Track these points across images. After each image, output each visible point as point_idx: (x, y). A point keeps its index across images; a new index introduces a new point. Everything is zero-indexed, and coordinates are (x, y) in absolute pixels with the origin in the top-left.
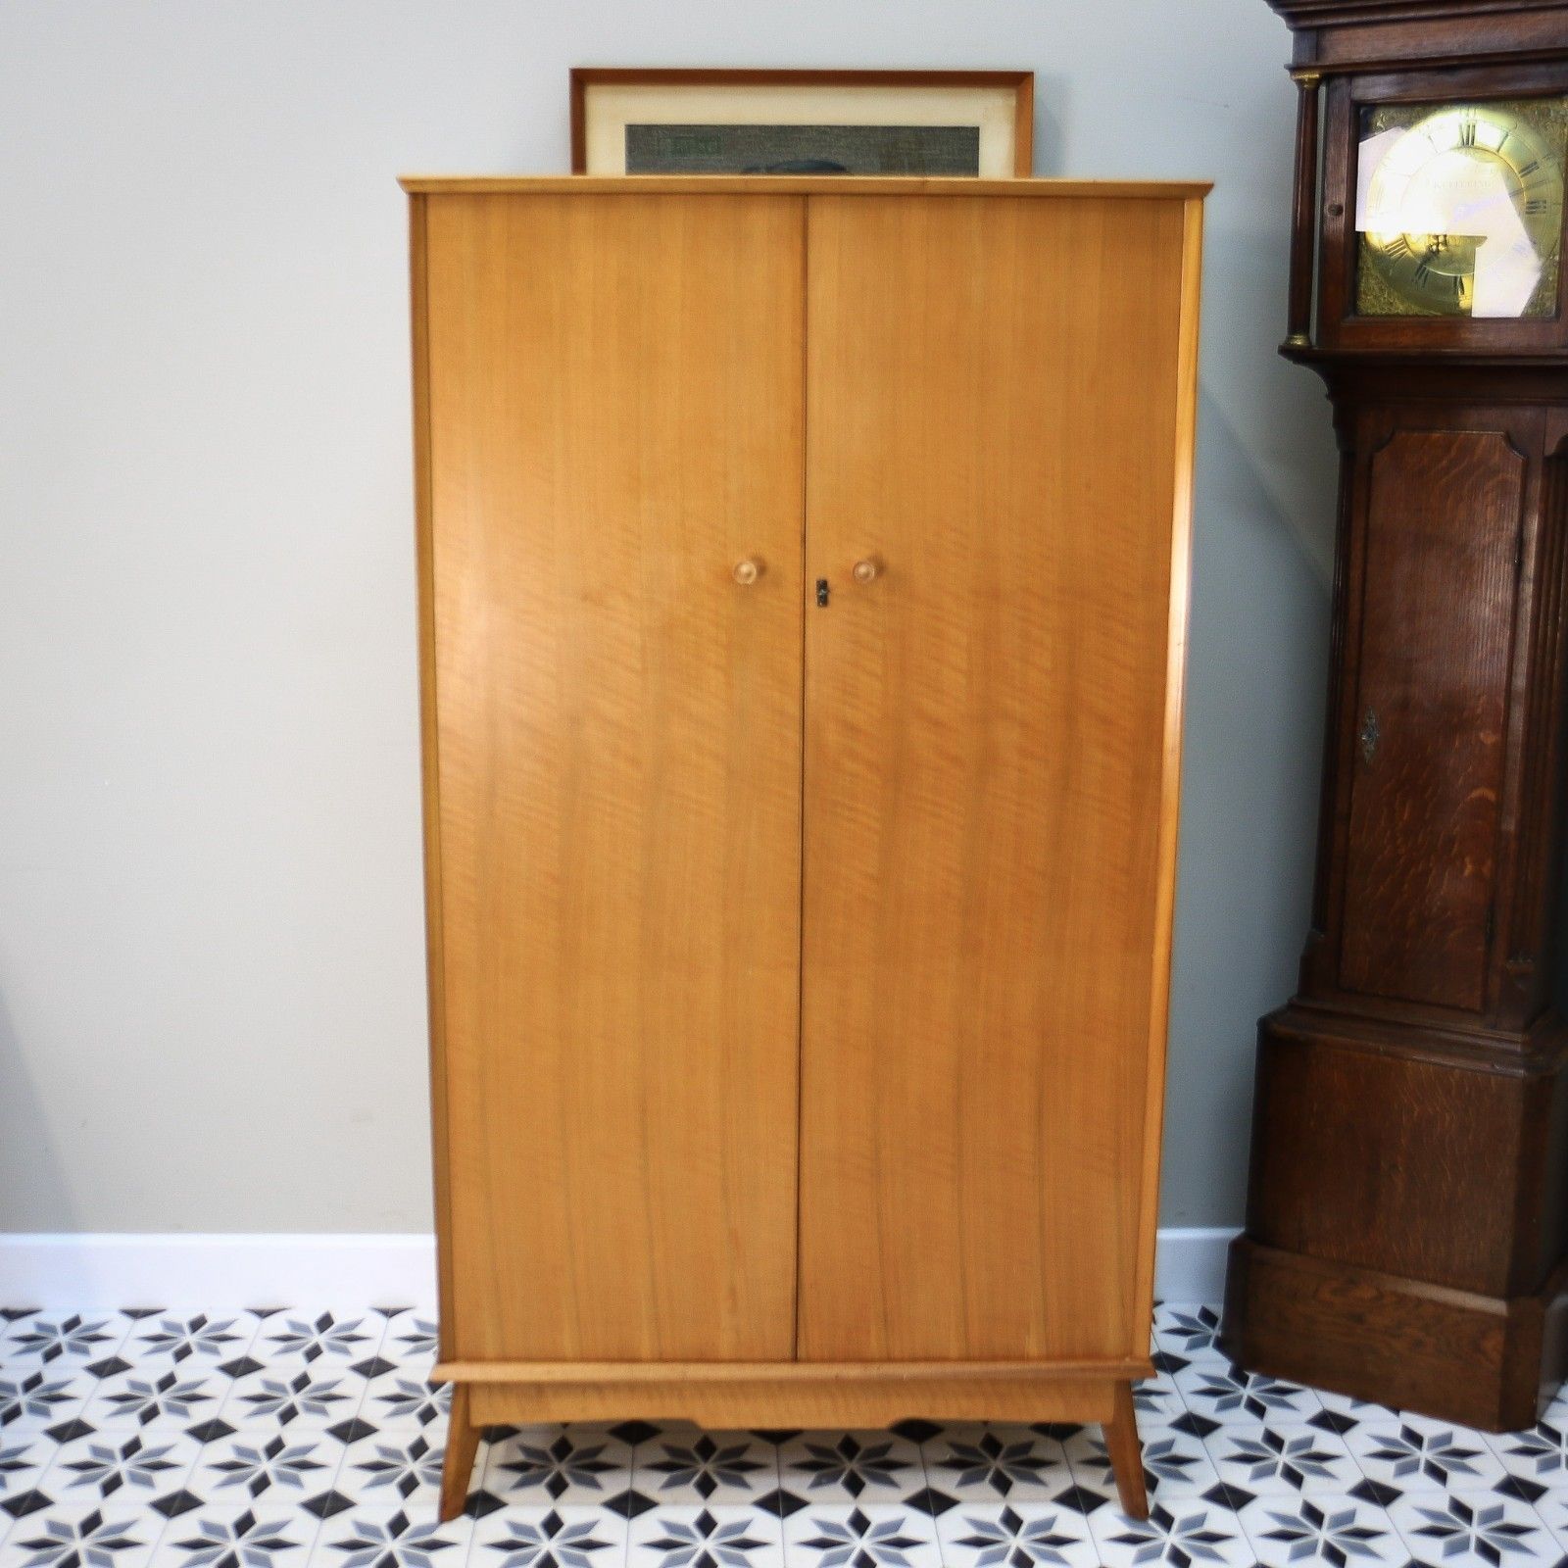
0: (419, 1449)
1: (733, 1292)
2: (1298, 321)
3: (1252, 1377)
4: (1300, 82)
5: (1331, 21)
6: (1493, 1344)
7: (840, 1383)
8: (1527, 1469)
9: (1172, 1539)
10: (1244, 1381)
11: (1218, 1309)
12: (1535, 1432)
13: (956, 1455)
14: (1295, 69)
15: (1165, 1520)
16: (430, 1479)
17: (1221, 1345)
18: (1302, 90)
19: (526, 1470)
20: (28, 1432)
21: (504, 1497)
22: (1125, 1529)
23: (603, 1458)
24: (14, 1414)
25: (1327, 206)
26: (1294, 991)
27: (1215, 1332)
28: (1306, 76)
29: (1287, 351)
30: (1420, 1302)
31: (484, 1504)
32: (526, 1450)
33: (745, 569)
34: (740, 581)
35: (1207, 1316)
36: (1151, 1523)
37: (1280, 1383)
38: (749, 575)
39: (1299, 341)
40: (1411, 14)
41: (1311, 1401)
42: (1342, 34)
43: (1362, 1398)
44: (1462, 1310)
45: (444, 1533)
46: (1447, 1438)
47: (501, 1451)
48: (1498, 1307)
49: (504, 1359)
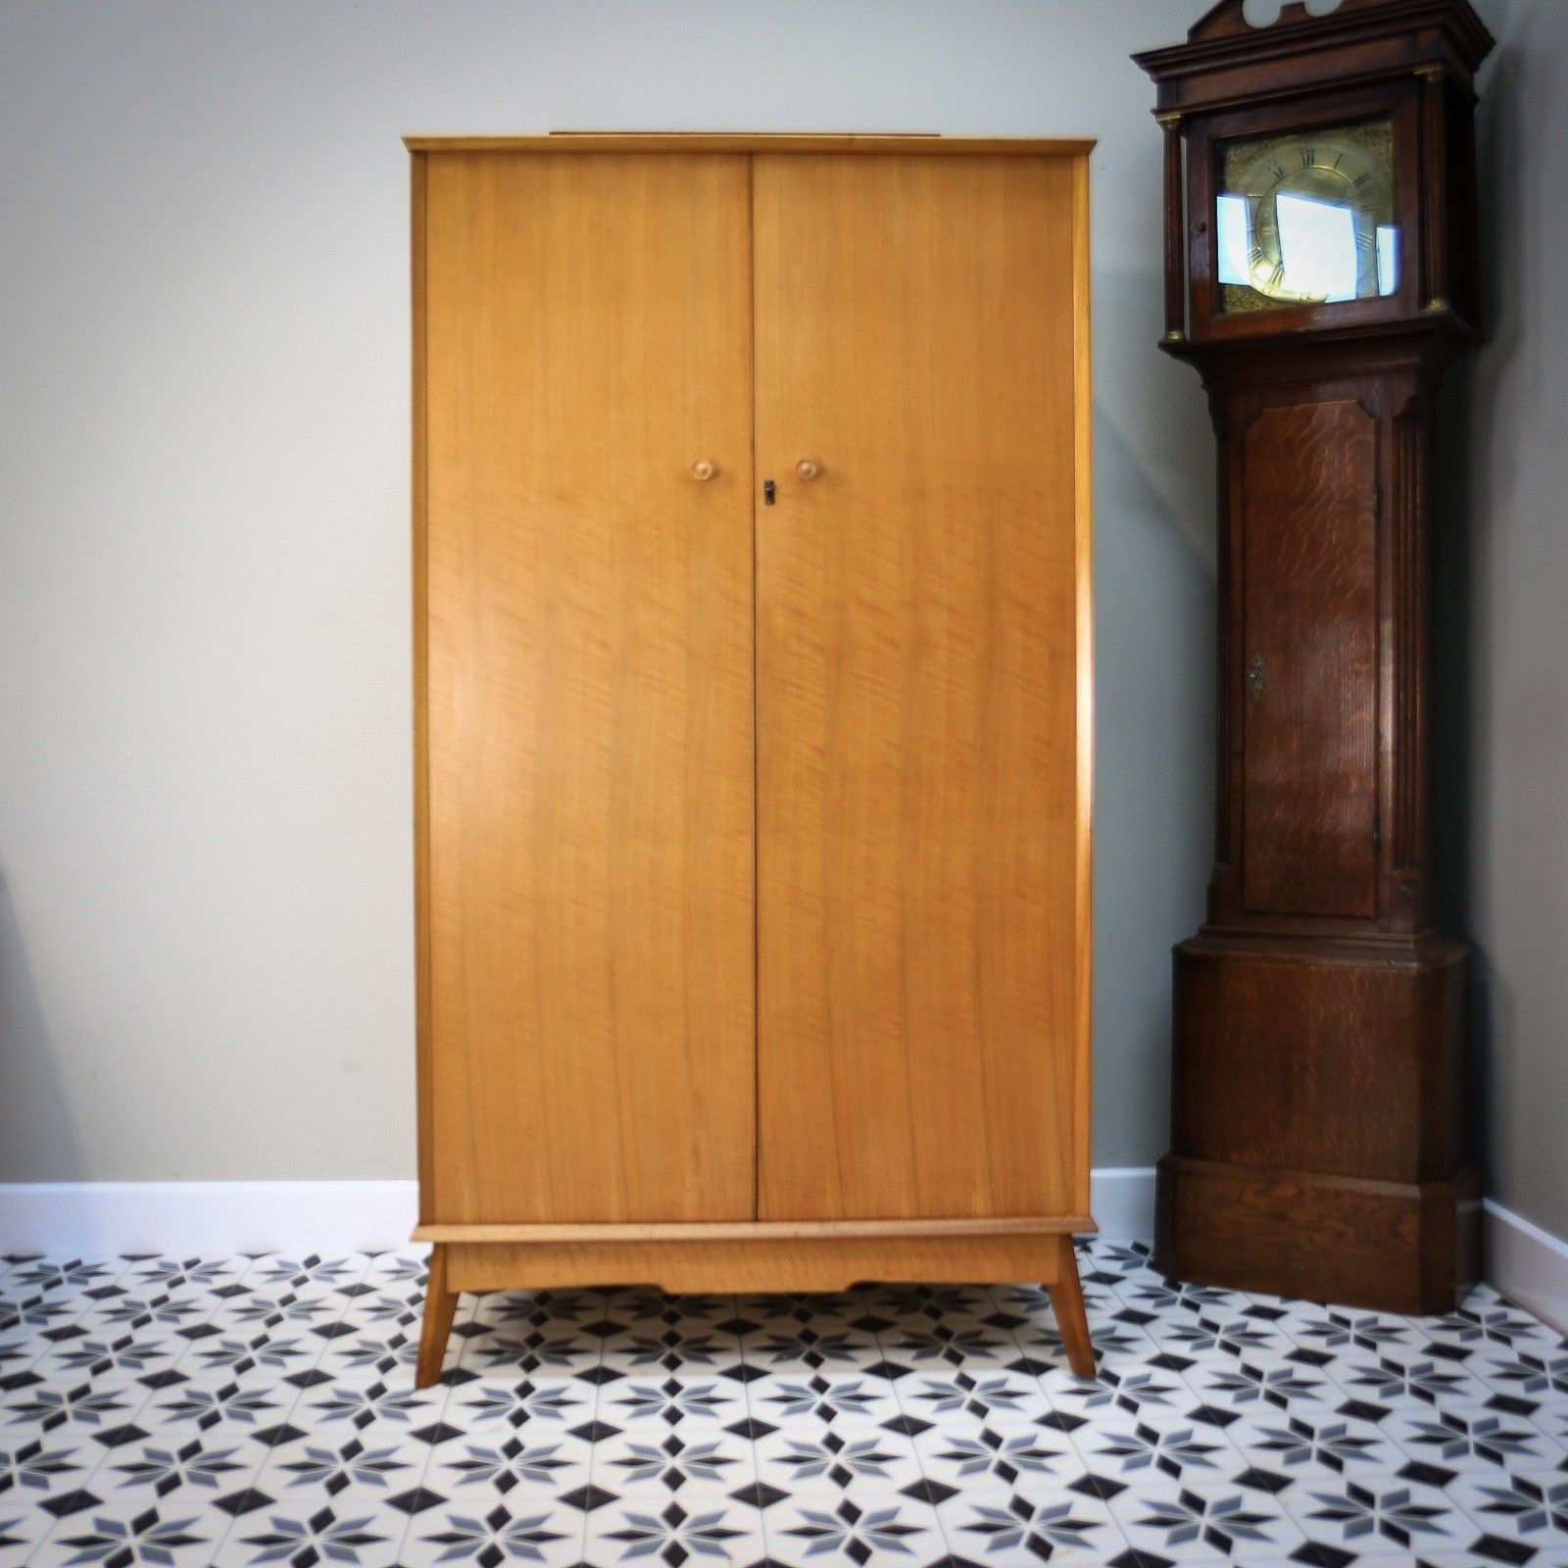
0: (398, 1341)
1: (696, 1151)
2: (1174, 320)
3: (1185, 1286)
4: (1164, 124)
5: (1187, 70)
6: (1410, 1227)
7: (797, 1241)
8: (1453, 1339)
9: (1121, 1390)
10: (1178, 1289)
11: (1149, 1243)
12: (1456, 1315)
13: (909, 1340)
14: (1158, 112)
15: (1114, 1380)
16: (407, 1361)
17: (1152, 1266)
18: (1166, 130)
19: (501, 1355)
20: (27, 1335)
21: (478, 1372)
22: (1074, 1385)
23: (574, 1345)
24: (15, 1322)
25: (1193, 224)
26: (1203, 918)
27: (1149, 1258)
28: (1169, 117)
29: (1167, 346)
30: (1338, 1193)
31: (460, 1376)
32: (499, 1341)
33: (701, 467)
34: (697, 477)
35: (1140, 1248)
36: (1099, 1381)
37: (1210, 1289)
38: (705, 472)
39: (1176, 336)
40: (1255, 56)
41: (1241, 1300)
42: (1196, 82)
43: (1290, 1295)
44: (1377, 1197)
45: (421, 1396)
46: (1375, 1321)
47: (476, 1342)
48: (1413, 1191)
49: (481, 1221)
